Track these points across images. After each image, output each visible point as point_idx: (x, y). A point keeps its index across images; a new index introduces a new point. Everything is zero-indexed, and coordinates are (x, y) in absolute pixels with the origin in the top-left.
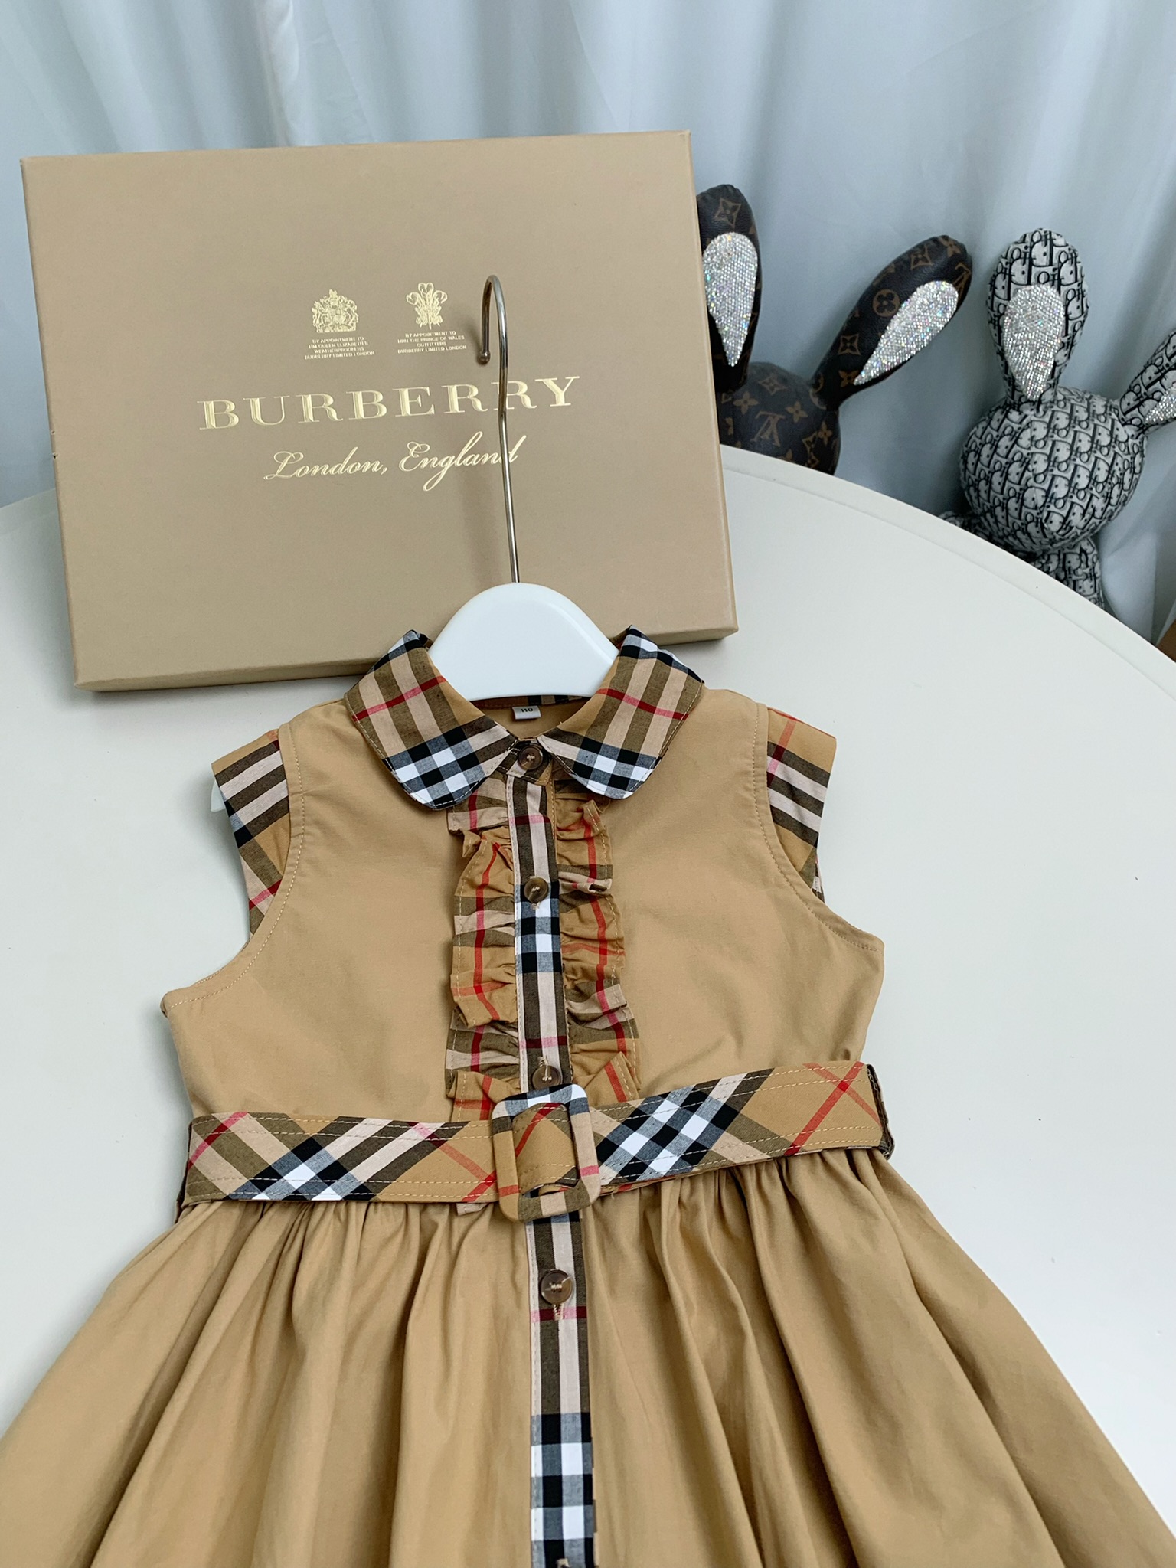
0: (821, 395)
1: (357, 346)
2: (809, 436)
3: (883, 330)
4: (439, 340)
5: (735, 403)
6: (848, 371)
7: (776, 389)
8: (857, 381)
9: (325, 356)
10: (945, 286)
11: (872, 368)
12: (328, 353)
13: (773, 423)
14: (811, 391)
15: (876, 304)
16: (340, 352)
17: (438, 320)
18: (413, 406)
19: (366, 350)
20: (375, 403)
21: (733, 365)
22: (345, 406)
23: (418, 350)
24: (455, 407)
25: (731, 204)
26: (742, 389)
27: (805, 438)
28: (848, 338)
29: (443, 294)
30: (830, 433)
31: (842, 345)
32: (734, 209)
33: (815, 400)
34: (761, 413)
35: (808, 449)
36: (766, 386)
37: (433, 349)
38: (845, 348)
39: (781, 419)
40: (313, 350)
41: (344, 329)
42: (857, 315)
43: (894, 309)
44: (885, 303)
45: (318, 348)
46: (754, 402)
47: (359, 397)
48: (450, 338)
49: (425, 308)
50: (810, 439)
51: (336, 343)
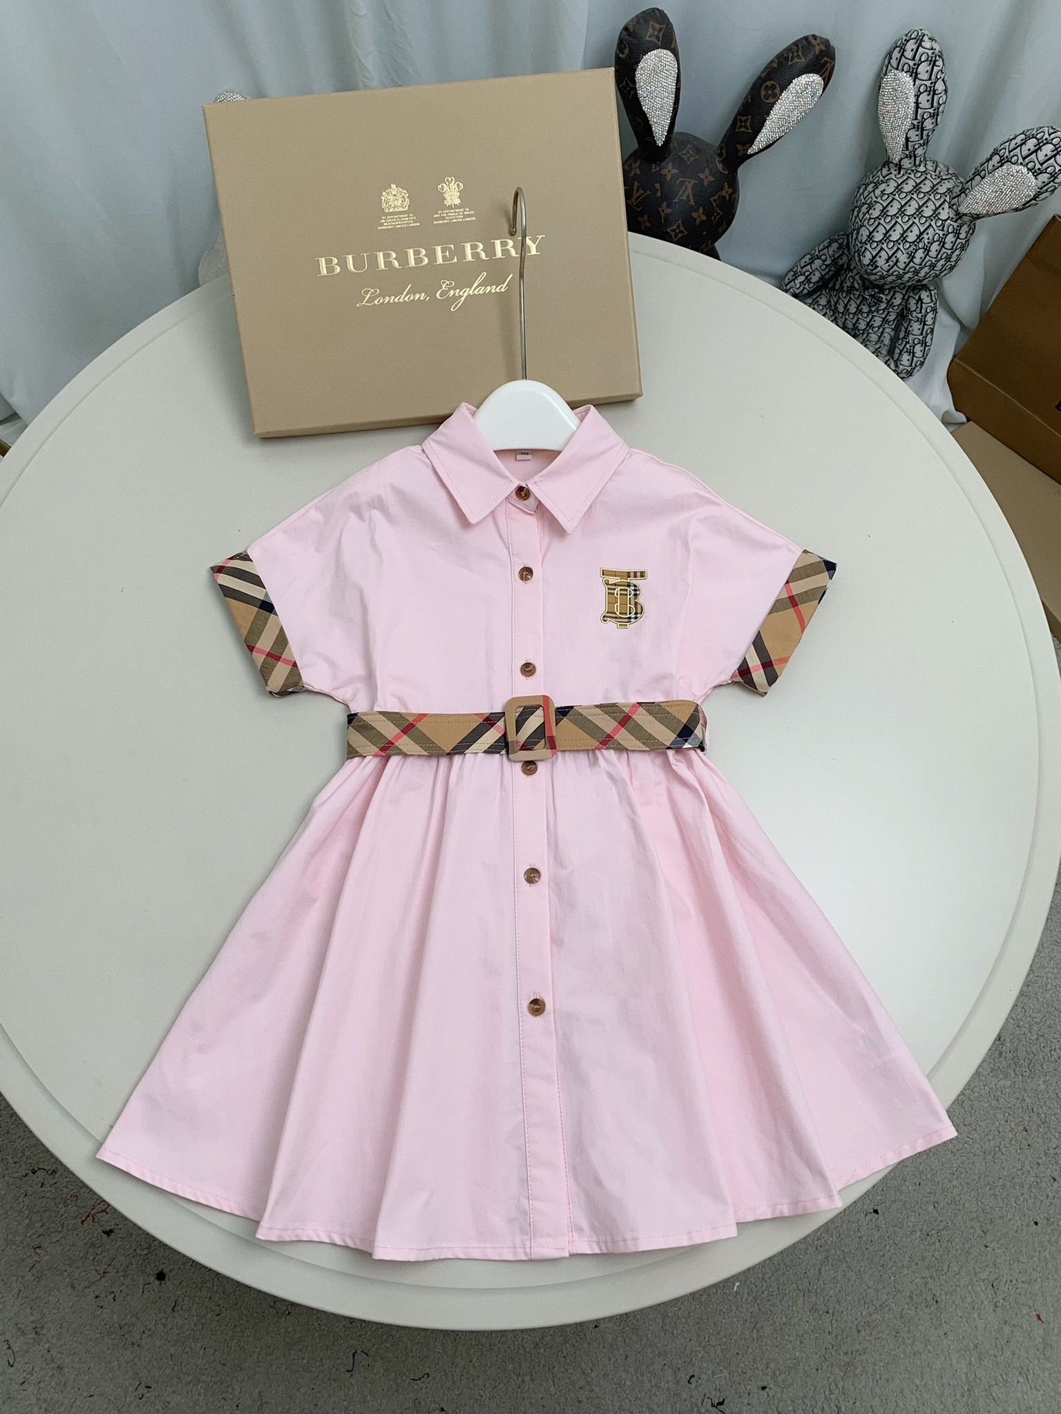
0: (724, 162)
1: (409, 220)
2: (715, 195)
3: (768, 114)
4: (459, 215)
5: (663, 172)
6: (743, 145)
7: (692, 159)
8: (750, 151)
9: (390, 227)
10: (815, 78)
11: (761, 140)
12: (391, 225)
13: (690, 186)
14: (717, 159)
15: (763, 93)
16: (399, 224)
17: (457, 201)
18: (444, 258)
19: (414, 222)
20: (421, 256)
21: (660, 145)
22: (403, 259)
23: (446, 221)
24: (469, 257)
25: (657, 26)
26: (668, 160)
27: (712, 197)
28: (744, 119)
29: (460, 184)
30: (731, 191)
31: (739, 124)
32: (661, 29)
33: (720, 166)
34: (680, 179)
35: (715, 205)
36: (685, 157)
37: (455, 221)
38: (740, 128)
39: (695, 183)
40: (383, 223)
41: (401, 209)
42: (749, 100)
43: (776, 97)
44: (770, 92)
45: (386, 222)
46: (675, 171)
47: (411, 252)
48: (465, 213)
49: (450, 194)
50: (716, 197)
51: (396, 218)
